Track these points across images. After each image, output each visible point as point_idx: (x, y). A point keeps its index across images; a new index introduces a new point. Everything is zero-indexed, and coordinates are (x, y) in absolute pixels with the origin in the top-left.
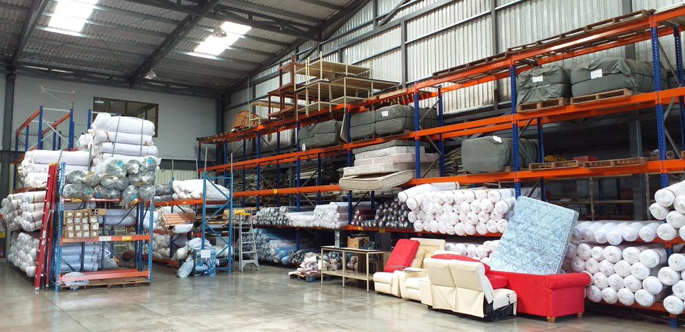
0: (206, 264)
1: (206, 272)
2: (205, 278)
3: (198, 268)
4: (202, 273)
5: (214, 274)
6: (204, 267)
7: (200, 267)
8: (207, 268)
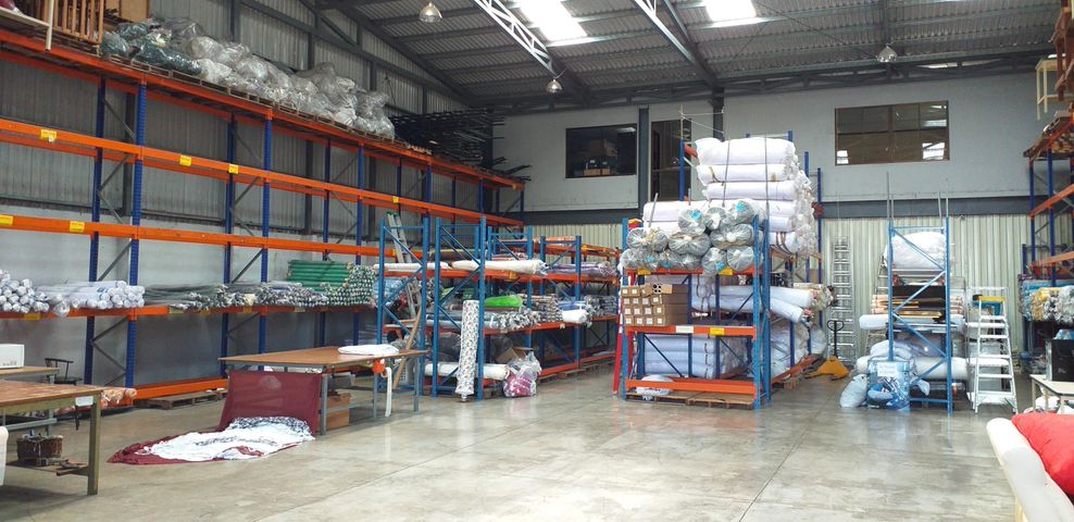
0: (890, 390)
1: (889, 404)
2: (888, 413)
3: (874, 394)
4: (881, 405)
5: (907, 408)
6: (884, 394)
7: (877, 393)
8: (891, 397)
